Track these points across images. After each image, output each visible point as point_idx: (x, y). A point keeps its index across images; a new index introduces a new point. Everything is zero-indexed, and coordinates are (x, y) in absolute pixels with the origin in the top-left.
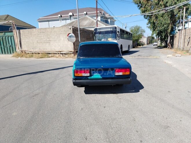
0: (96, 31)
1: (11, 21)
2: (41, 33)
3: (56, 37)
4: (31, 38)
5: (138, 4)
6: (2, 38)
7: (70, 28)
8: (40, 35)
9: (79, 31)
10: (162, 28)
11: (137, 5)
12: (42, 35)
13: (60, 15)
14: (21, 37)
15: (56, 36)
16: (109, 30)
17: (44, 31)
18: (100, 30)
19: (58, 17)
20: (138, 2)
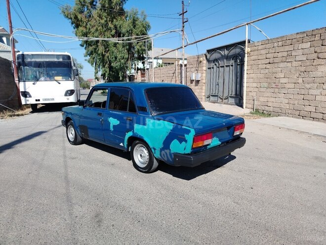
0: (23, 61)
5: (71, 18)
10: (117, 64)
11: (70, 20)
16: (56, 60)
18: (32, 58)
20: (73, 17)
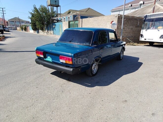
0: (145, 19)
1: (78, 13)
2: (94, 21)
3: (104, 25)
4: (88, 25)
6: (73, 25)
7: (116, 16)
8: (94, 23)
9: (123, 18)
12: (95, 23)
13: (130, 5)
14: (83, 25)
15: (104, 23)
17: (97, 20)
19: (128, 7)
